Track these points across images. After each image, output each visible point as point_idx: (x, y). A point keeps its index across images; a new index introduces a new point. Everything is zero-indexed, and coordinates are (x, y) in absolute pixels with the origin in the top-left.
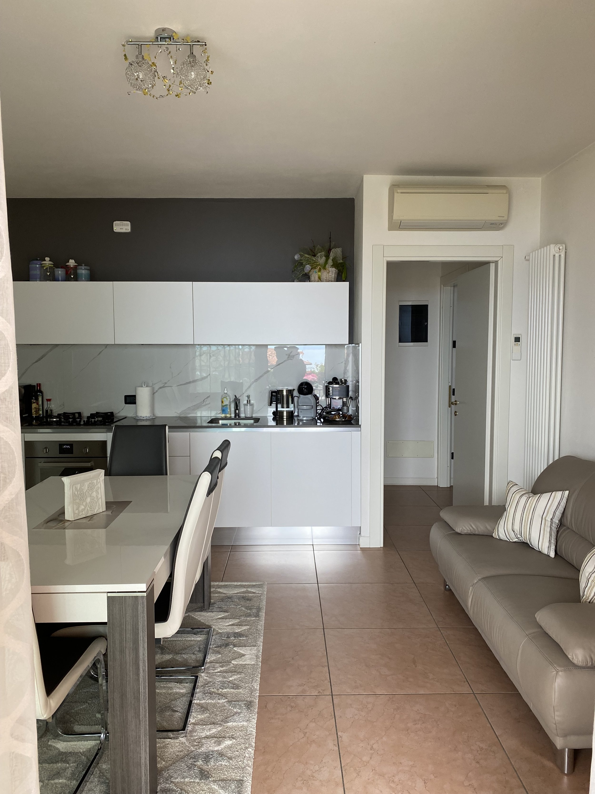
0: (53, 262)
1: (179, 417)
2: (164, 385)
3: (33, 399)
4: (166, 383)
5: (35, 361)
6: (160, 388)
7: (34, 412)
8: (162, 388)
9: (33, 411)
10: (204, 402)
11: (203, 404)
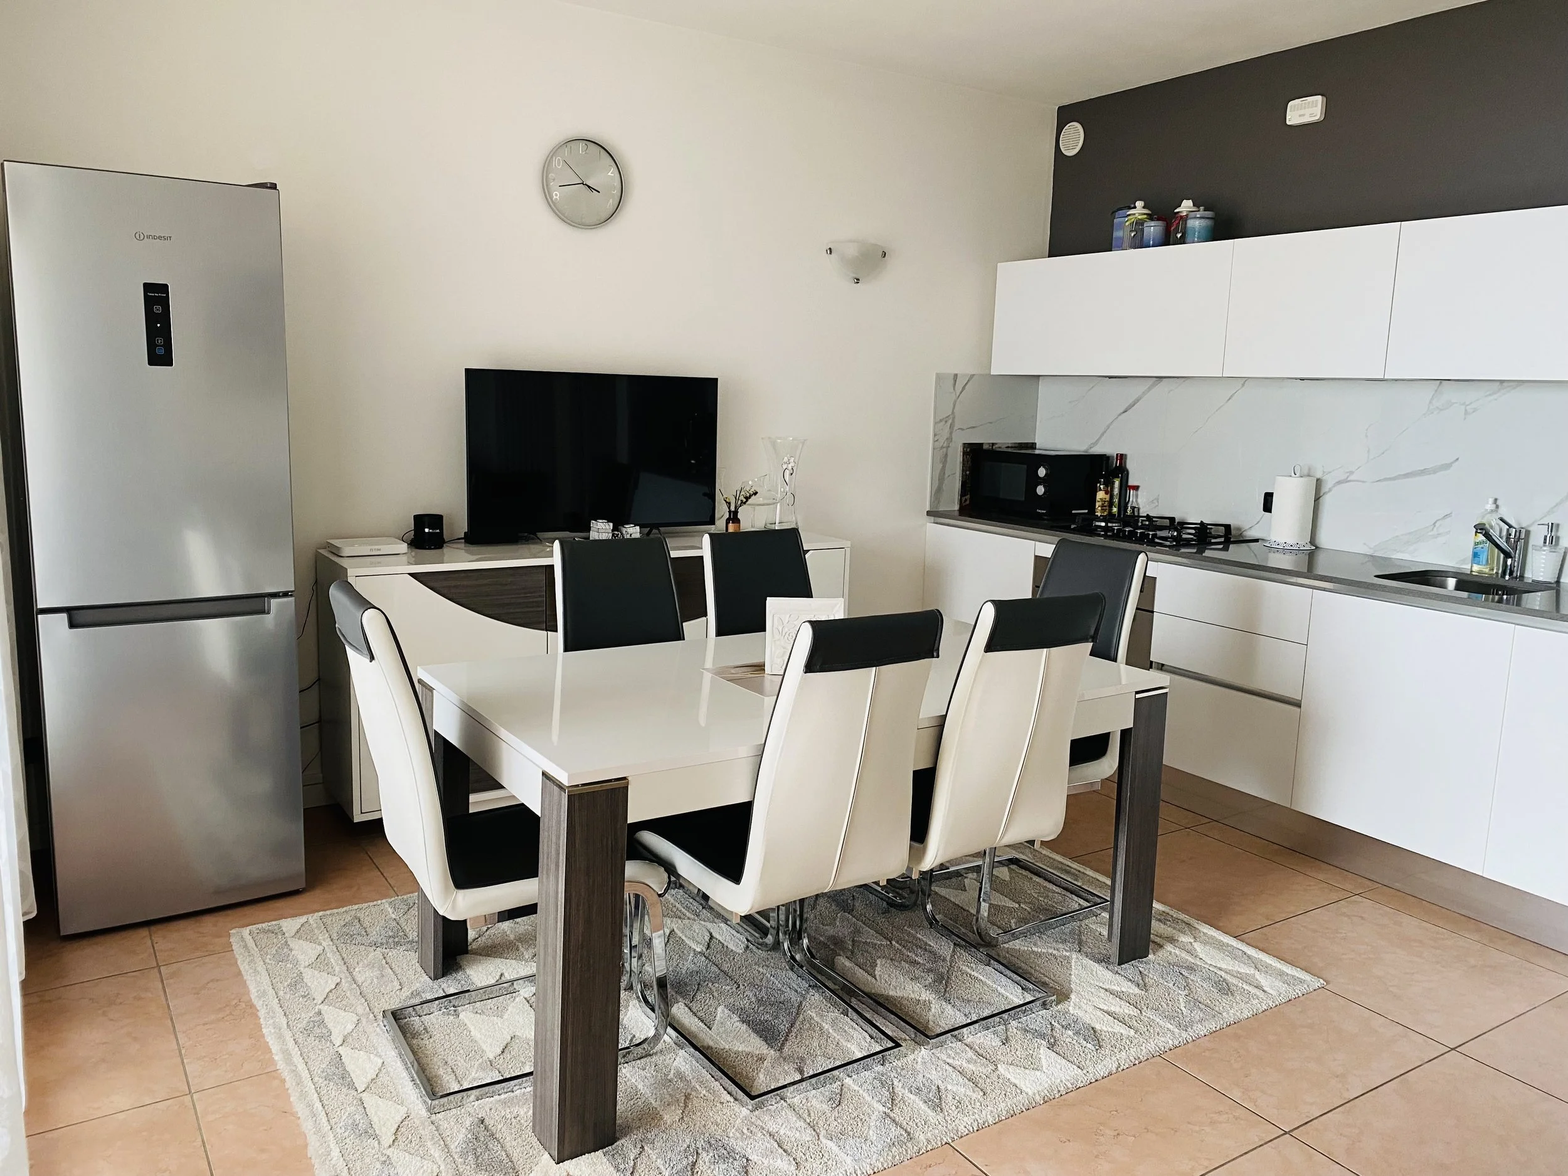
0: (1149, 210)
1: (1372, 556)
2: (1348, 477)
3: (1100, 482)
4: (1352, 473)
5: (1122, 411)
6: (1339, 483)
7: (1099, 507)
8: (1342, 483)
9: (1097, 504)
10: (1435, 529)
11: (1430, 534)
